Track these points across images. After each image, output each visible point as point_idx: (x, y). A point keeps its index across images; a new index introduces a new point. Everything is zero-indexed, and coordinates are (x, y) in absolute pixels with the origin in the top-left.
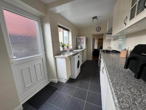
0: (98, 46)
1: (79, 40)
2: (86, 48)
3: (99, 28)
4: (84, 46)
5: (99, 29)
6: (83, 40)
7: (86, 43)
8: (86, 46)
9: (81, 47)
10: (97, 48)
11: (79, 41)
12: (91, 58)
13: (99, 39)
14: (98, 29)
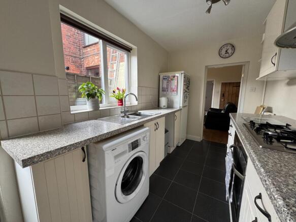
0: (221, 101)
1: (165, 82)
2: (184, 107)
3: (229, 47)
4: (178, 100)
5: (228, 49)
6: (176, 82)
7: (185, 92)
8: (184, 101)
9: (168, 101)
10: (218, 107)
11: (164, 84)
12: (198, 136)
13: (226, 83)
14: (223, 52)
